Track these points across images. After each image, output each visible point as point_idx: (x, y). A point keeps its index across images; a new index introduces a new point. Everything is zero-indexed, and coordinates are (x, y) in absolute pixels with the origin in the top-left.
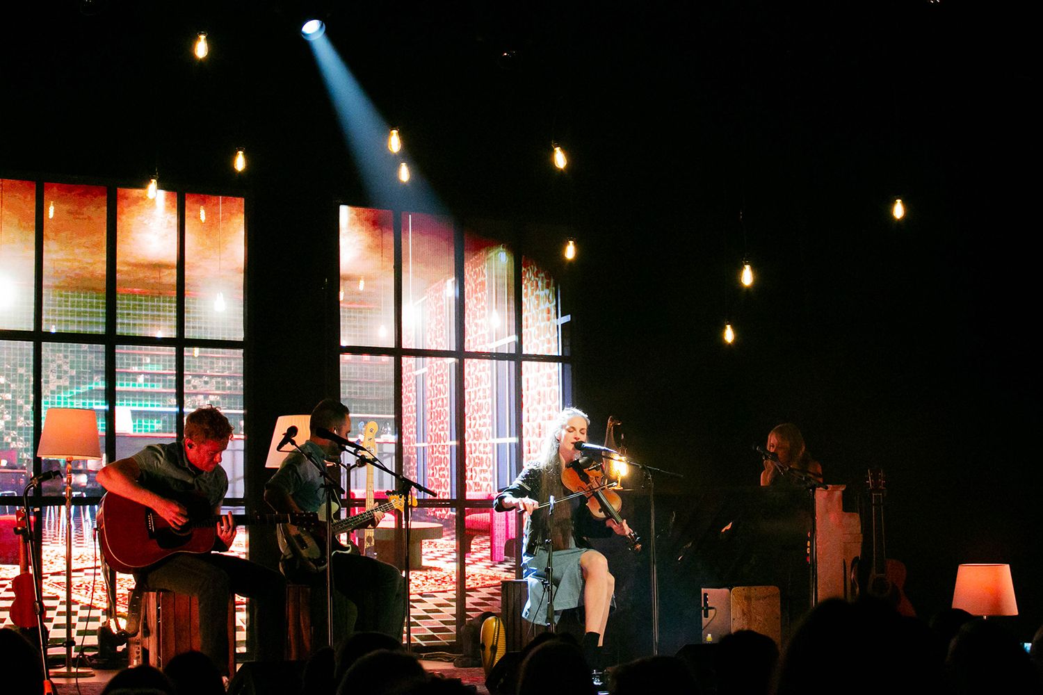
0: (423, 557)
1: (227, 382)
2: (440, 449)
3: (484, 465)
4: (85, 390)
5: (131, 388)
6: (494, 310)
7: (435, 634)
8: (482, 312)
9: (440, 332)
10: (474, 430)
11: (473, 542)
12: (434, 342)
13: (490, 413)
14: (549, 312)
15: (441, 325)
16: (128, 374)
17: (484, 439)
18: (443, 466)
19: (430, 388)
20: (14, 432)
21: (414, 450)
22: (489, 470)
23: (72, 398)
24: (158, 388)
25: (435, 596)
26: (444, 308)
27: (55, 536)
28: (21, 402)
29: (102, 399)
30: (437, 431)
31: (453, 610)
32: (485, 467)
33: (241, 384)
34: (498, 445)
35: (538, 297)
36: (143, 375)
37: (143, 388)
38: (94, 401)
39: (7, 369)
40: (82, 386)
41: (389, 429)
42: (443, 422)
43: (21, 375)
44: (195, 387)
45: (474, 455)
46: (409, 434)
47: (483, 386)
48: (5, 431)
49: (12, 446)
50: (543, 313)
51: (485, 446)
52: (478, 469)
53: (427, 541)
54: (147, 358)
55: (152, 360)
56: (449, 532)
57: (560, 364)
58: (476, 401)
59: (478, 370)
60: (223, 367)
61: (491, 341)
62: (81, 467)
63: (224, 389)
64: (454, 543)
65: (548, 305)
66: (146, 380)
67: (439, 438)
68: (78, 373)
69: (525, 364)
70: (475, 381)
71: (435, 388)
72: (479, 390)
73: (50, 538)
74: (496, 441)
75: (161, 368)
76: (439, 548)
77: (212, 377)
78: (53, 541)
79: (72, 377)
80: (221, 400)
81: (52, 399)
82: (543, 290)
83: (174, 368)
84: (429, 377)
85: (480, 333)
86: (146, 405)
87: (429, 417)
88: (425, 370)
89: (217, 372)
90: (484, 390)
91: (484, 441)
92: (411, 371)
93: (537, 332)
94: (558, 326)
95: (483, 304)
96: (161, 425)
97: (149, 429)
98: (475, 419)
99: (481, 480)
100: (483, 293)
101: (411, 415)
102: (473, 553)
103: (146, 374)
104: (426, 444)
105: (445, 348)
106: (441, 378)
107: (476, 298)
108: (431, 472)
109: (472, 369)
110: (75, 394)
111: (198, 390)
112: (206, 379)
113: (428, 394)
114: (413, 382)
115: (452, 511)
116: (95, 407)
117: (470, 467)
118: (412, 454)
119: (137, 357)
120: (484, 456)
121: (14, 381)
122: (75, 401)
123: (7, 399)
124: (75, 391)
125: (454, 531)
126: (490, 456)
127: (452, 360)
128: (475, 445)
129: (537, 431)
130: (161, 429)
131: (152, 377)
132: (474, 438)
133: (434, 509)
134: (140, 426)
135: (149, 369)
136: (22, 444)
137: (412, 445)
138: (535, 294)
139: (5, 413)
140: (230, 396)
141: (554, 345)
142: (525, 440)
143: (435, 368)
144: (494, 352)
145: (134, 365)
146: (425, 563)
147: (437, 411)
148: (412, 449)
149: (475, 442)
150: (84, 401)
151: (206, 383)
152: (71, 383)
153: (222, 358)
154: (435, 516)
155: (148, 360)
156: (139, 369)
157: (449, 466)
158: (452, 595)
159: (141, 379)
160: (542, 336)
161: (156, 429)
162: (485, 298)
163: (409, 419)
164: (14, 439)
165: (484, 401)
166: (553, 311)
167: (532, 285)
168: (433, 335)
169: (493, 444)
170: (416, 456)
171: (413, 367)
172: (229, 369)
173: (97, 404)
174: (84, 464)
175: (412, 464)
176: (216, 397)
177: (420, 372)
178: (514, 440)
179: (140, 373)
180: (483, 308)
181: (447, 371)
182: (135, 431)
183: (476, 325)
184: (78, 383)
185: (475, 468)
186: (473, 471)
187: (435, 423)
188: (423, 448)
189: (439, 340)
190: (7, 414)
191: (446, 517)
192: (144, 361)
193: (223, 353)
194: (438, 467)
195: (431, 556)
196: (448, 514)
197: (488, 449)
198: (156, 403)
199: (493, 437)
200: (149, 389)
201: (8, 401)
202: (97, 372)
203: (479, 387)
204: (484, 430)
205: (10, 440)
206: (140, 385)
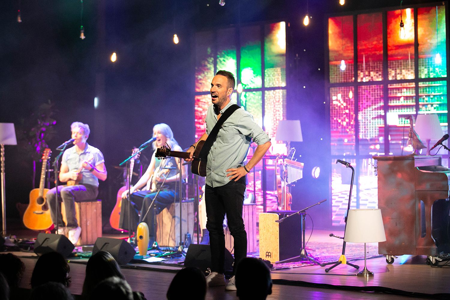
1: (442, 98)
4: (377, 106)
5: (398, 104)
16: (396, 97)
20: (350, 127)
24: (409, 103)
28: (352, 114)
29: (382, 110)
39: (346, 99)
43: (351, 102)
44: (426, 101)
48: (346, 127)
49: (349, 133)
55: (407, 90)
60: (439, 90)
63: (440, 101)
66: (404, 99)
68: (375, 99)
75: (411, 93)
77: (434, 96)
80: (438, 107)
86: (405, 111)
89: (437, 93)
97: (406, 122)
103: (404, 97)
110: (374, 108)
111: (428, 103)
119: (401, 89)
131: (407, 98)
134: (402, 121)
135: (405, 94)
145: (399, 93)
151: (432, 98)
152: (372, 103)
156: (401, 94)
159: (402, 99)
173: (380, 112)
176: (436, 105)
182: (399, 124)
184: (375, 103)
190: (347, 119)
192: (403, 91)
198: (408, 110)
200: (406, 104)
206: (402, 102)
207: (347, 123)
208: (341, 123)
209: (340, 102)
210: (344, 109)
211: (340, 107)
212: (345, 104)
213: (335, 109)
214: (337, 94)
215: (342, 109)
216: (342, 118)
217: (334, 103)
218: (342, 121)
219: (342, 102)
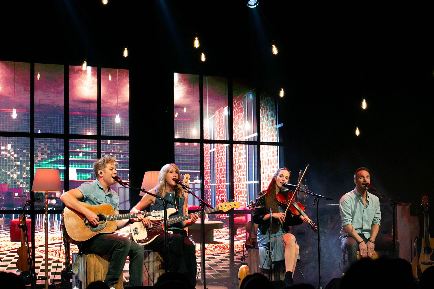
0: (214, 237)
1: (121, 156)
2: (222, 187)
3: (243, 194)
4: (54, 160)
5: (76, 159)
6: (247, 121)
7: (220, 273)
8: (241, 122)
9: (222, 131)
10: (238, 177)
11: (237, 230)
12: (219, 136)
13: (245, 169)
14: (273, 121)
15: (222, 128)
16: (75, 152)
17: (242, 182)
18: (223, 194)
19: (217, 158)
20: (22, 180)
21: (210, 187)
22: (245, 196)
23: (49, 164)
24: (89, 159)
25: (220, 256)
26: (223, 120)
27: (41, 228)
28: (25, 166)
29: (63, 164)
30: (220, 178)
31: (228, 262)
32: (243, 195)
33: (128, 157)
34: (249, 184)
35: (267, 115)
36: (82, 153)
37: (82, 159)
38: (59, 165)
39: (18, 150)
40: (53, 158)
41: (198, 177)
42: (223, 174)
43: (25, 153)
45: (238, 189)
46: (207, 179)
47: (242, 157)
48: (17, 179)
49: (20, 187)
50: (270, 122)
51: (243, 185)
52: (240, 196)
53: (216, 229)
54: (83, 145)
55: (86, 146)
56: (226, 226)
57: (278, 146)
58: (239, 164)
59: (239, 149)
60: (119, 149)
61: (245, 136)
62: (53, 196)
63: (120, 159)
64: (228, 230)
65: (272, 119)
66: (83, 155)
67: (221, 181)
68: (51, 152)
69: (262, 146)
70: (238, 155)
71: (219, 158)
72: (240, 159)
73: (39, 229)
74: (248, 182)
75: (90, 149)
76: (221, 233)
77: (114, 153)
78: (40, 231)
79: (48, 154)
80: (118, 164)
81: (39, 164)
82: (270, 111)
83: (96, 150)
84: (217, 153)
85: (240, 132)
86: (83, 167)
87: (216, 171)
88: (215, 149)
89: (116, 151)
90: (243, 159)
91: (242, 183)
92: (208, 150)
93: (267, 131)
94: (277, 128)
95: (242, 118)
96: (90, 176)
97: (85, 178)
98: (238, 172)
99: (241, 201)
100: (241, 113)
101: (208, 171)
102: (238, 235)
103: (83, 152)
104: (215, 184)
105: (224, 139)
106: (222, 153)
107: (238, 116)
108: (218, 197)
109: (237, 149)
110: (50, 162)
112: (112, 154)
113: (216, 161)
114: (208, 155)
115: (227, 215)
116: (59, 168)
117: (236, 195)
118: (209, 189)
119: (79, 144)
120: (243, 190)
121: (21, 156)
122: (50, 165)
123: (18, 164)
124: (50, 160)
125: (229, 225)
126: (246, 189)
127: (227, 145)
128: (238, 184)
129: (268, 178)
130: (90, 178)
131: (86, 154)
132: (238, 181)
133: (219, 215)
134: (81, 177)
135: (85, 150)
136: (25, 185)
137: (208, 185)
138: (266, 113)
139: (17, 171)
140: (122, 163)
141: (275, 137)
142: (262, 182)
143: (219, 148)
144: (247, 141)
145: (78, 148)
146: (215, 240)
147: (220, 169)
148: (209, 186)
149: (238, 183)
150: (54, 165)
152: (48, 157)
153: (119, 144)
154: (219, 218)
155: (84, 146)
156: (80, 150)
157: (226, 194)
158: (227, 255)
159: (81, 155)
160: (270, 133)
161: (88, 178)
162: (242, 116)
163: (207, 172)
164: (21, 183)
165: (242, 164)
166: (275, 122)
167: (265, 109)
168: (218, 133)
169: (247, 184)
170: (210, 190)
171: (209, 148)
172: (122, 149)
173: (60, 166)
174: (54, 195)
175: (209, 194)
176: (116, 163)
177: (212, 150)
178: (257, 182)
179: (81, 152)
180: (242, 120)
181: (225, 150)
182: (78, 179)
183: (238, 128)
184: (51, 157)
185: (238, 195)
186: (237, 197)
187: (219, 174)
188: (214, 186)
189: (221, 135)
190: (18, 171)
191: (225, 219)
192: (82, 146)
193: (119, 142)
194: (221, 195)
195: (218, 237)
196: (226, 217)
197: (245, 186)
198: (88, 166)
199: (247, 181)
200: (85, 159)
201: (18, 166)
202: (60, 152)
203: (240, 157)
204: (242, 177)
205: (19, 184)
206: (81, 157)
207: (18, 175)
208: (11, 176)
209: (9, 153)
210: (15, 161)
211: (9, 158)
212: (16, 156)
213: (3, 160)
214: (6, 143)
215: (12, 161)
216: (12, 170)
217: (3, 153)
218: (12, 173)
219: (13, 153)
